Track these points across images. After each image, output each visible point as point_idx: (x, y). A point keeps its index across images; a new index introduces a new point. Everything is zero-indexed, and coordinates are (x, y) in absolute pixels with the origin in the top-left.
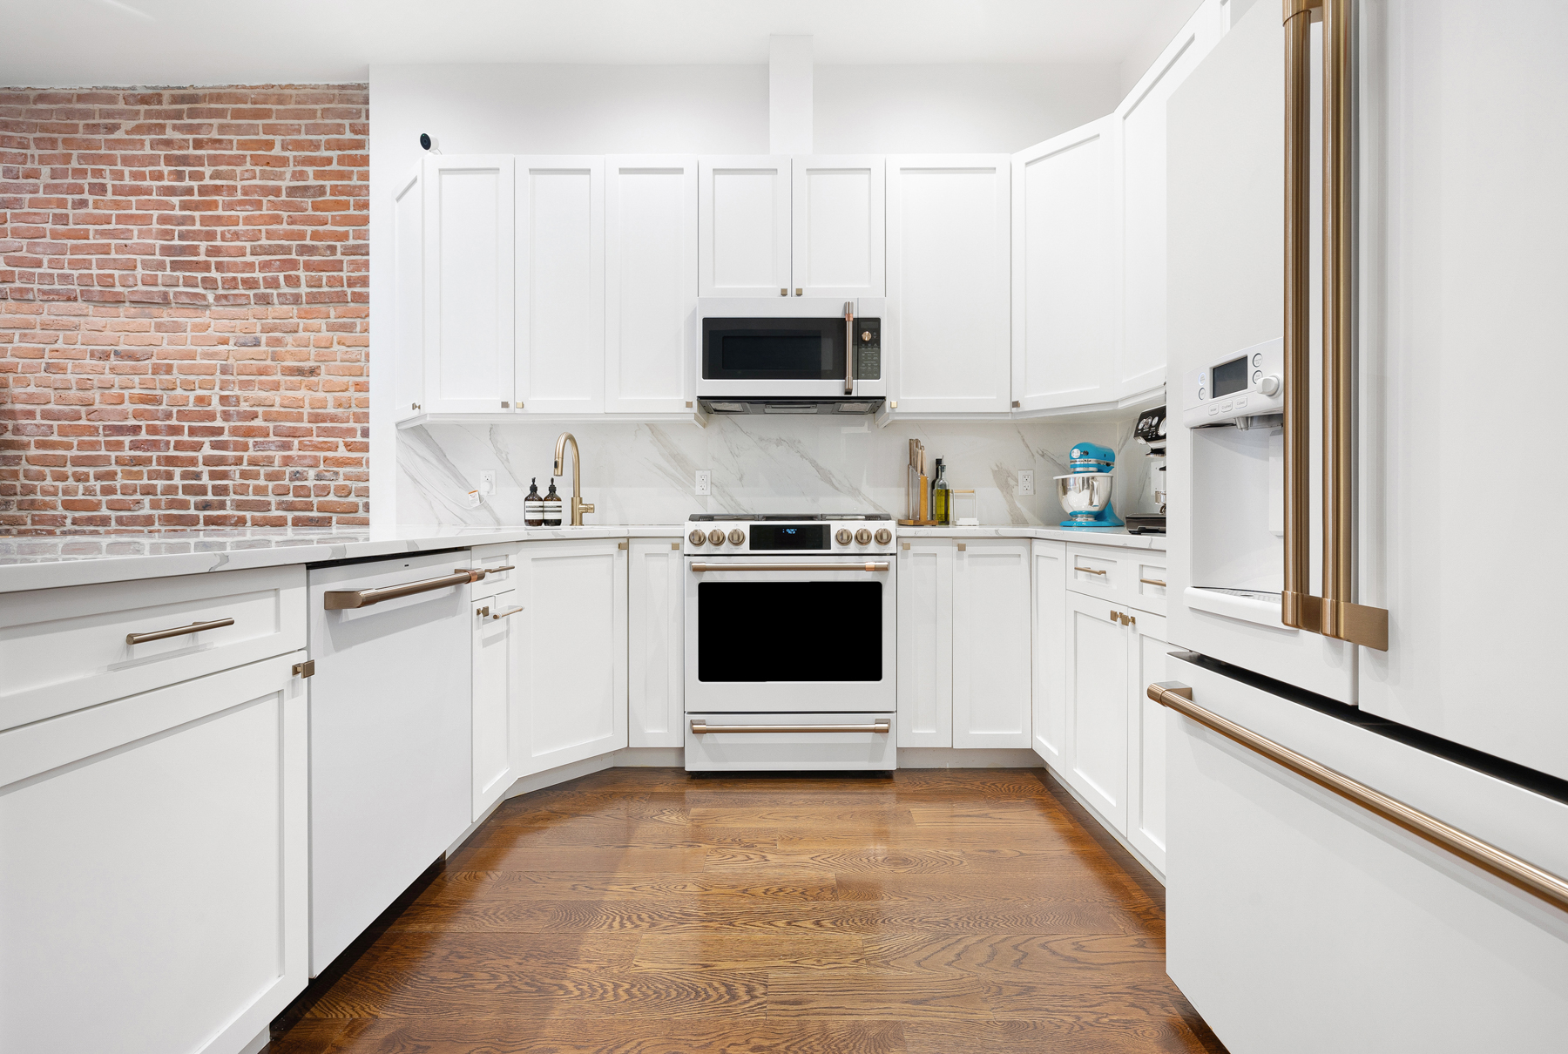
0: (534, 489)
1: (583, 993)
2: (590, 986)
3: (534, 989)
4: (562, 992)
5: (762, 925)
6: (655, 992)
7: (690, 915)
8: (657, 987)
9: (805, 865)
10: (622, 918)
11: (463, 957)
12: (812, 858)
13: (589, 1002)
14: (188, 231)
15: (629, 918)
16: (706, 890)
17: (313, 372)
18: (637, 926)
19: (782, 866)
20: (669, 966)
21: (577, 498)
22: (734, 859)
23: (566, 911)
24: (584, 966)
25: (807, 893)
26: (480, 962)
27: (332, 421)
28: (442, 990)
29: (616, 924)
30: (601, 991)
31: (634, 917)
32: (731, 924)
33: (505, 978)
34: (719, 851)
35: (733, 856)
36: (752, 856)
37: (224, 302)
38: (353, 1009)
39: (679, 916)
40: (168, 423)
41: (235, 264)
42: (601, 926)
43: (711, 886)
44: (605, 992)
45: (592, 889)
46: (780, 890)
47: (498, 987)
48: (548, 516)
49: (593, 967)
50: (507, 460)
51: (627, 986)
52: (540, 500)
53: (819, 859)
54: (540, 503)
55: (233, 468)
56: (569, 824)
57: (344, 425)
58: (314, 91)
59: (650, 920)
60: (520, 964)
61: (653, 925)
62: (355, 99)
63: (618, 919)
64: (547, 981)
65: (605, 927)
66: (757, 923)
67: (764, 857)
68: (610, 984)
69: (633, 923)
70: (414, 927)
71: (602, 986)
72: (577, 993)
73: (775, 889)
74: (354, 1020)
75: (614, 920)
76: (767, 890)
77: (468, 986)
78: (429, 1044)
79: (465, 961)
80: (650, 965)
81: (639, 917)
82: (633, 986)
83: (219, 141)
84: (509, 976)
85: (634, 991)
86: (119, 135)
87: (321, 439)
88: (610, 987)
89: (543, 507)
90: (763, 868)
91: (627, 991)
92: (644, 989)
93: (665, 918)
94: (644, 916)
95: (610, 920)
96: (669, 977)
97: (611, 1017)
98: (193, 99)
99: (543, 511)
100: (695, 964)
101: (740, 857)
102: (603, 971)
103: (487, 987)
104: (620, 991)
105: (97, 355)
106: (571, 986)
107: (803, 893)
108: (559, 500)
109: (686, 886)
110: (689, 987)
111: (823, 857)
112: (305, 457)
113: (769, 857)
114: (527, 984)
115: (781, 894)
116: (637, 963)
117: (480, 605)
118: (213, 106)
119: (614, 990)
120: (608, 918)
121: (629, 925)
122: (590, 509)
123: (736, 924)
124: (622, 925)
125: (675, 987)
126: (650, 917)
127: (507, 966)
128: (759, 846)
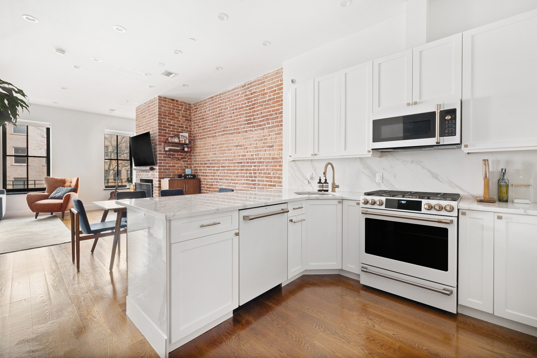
0: (320, 180)
1: (296, 341)
2: (299, 340)
3: (285, 333)
4: (291, 337)
5: (359, 349)
6: (315, 351)
7: (337, 333)
8: (316, 350)
9: (389, 336)
10: (317, 324)
11: (274, 316)
12: (393, 334)
13: (296, 344)
14: (250, 115)
15: (319, 325)
16: (347, 328)
17: (272, 146)
18: (320, 329)
19: (379, 332)
20: (322, 346)
21: (333, 183)
22: (362, 321)
23: (303, 315)
24: (300, 333)
25: (383, 346)
26: (277, 319)
27: (276, 159)
28: (266, 322)
29: (314, 325)
30: (301, 343)
31: (320, 326)
32: (349, 343)
33: (280, 326)
34: (358, 316)
35: (363, 320)
36: (369, 323)
37: (256, 131)
38: (249, 317)
39: (334, 332)
40: (246, 161)
41: (257, 121)
42: (310, 324)
43: (349, 327)
44: (302, 344)
45: (313, 311)
46: (373, 340)
47: (278, 328)
48: (324, 189)
49: (302, 335)
50: (316, 170)
51: (308, 345)
52: (322, 183)
53: (396, 336)
54: (322, 185)
55: (257, 171)
56: (316, 289)
57: (279, 160)
58: (273, 73)
59: (324, 329)
60: (286, 324)
61: (324, 331)
62: (281, 72)
63: (316, 324)
64: (289, 332)
65: (311, 325)
66: (358, 347)
67: (374, 325)
68: (304, 342)
69: (319, 327)
70: (268, 303)
71: (302, 341)
72: (295, 340)
73: (371, 339)
74: (247, 320)
75: (314, 324)
76: (368, 338)
77: (271, 324)
78: (258, 334)
79: (274, 317)
80: (317, 343)
81: (322, 327)
82: (310, 346)
83: (255, 92)
84: (282, 326)
85: (309, 347)
86: (239, 96)
87: (274, 164)
88: (304, 343)
89: (323, 186)
90: (371, 329)
91: (307, 346)
92: (312, 349)
93: (329, 331)
94: (323, 327)
95: (313, 323)
96: (321, 349)
97: (300, 352)
98: (251, 83)
99: (323, 187)
100: (330, 350)
101: (365, 322)
102: (304, 337)
103: (276, 326)
104: (306, 346)
105: (236, 146)
106: (294, 337)
107: (382, 346)
108: (328, 183)
109: (341, 323)
110: (325, 355)
111: (398, 336)
112: (270, 169)
113: (376, 326)
114: (284, 330)
115: (373, 342)
116: (314, 340)
117: (291, 218)
118: (254, 84)
119: (304, 344)
120: (313, 322)
121: (317, 327)
122: (338, 187)
123: (350, 344)
124: (316, 327)
125: (321, 353)
126: (325, 328)
127: (282, 323)
128: (374, 321)
